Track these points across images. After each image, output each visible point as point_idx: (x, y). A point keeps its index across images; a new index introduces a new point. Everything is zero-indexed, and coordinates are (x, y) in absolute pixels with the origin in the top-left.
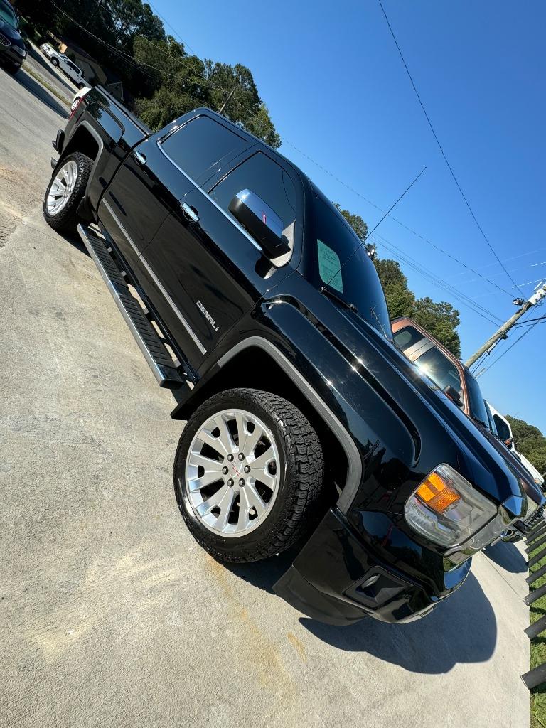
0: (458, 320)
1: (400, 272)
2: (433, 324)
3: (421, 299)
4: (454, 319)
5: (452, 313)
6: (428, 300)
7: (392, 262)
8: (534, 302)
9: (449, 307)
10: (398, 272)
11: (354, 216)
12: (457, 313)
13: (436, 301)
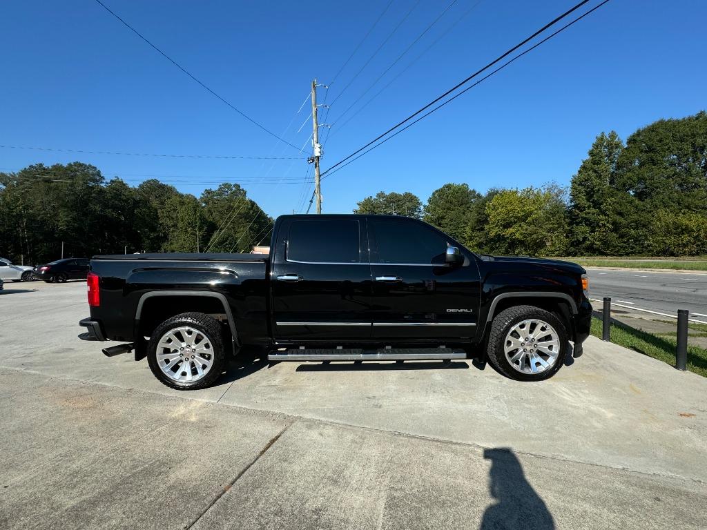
0: (243, 190)
1: (164, 185)
2: (230, 206)
3: (203, 194)
4: (239, 191)
5: (234, 189)
6: (208, 192)
7: (149, 182)
8: (319, 155)
9: (227, 186)
10: (163, 187)
11: (70, 165)
12: (237, 186)
13: (215, 188)
